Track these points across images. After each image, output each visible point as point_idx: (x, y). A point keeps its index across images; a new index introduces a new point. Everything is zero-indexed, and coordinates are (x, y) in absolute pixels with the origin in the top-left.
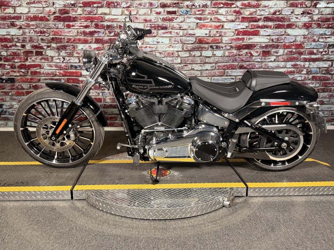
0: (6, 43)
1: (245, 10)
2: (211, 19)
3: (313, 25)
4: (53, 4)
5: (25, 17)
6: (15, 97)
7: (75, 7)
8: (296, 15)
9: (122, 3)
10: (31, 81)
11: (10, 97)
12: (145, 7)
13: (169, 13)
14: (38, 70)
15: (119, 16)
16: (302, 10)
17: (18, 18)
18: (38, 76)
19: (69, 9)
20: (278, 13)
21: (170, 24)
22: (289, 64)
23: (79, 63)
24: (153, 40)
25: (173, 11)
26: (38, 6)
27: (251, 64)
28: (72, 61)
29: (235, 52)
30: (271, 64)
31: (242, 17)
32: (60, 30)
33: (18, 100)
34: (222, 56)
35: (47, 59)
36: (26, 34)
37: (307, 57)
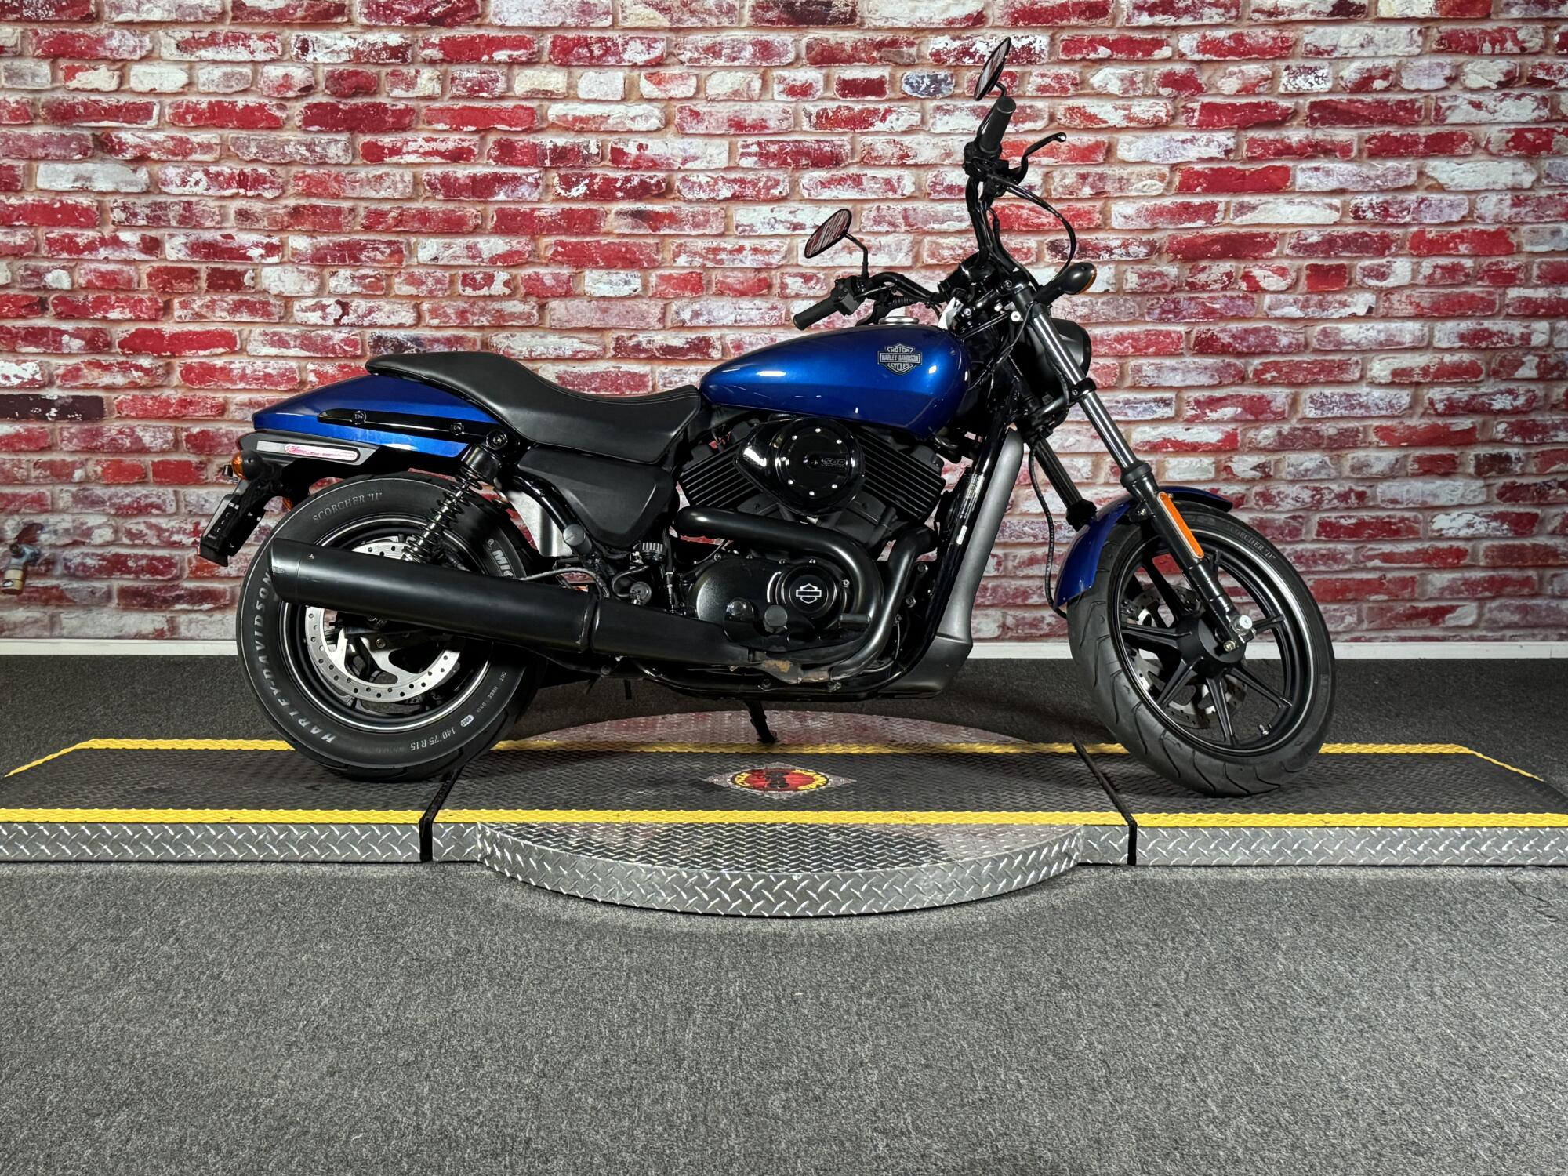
0: (70, 231)
1: (1221, 73)
2: (1052, 118)
3: (1559, 141)
4: (304, 47)
5: (168, 111)
6: (99, 491)
7: (404, 61)
8: (1472, 91)
9: (627, 43)
10: (184, 411)
11: (74, 489)
12: (736, 63)
13: (850, 88)
14: (219, 362)
15: (612, 107)
16: (1503, 65)
17: (137, 113)
18: (215, 390)
19: (378, 74)
20: (1379, 84)
21: (852, 142)
22: (1447, 332)
23: (416, 325)
24: (775, 214)
25: (869, 81)
26: (231, 57)
27: (1255, 331)
28: (380, 318)
29: (1172, 270)
30: (1350, 332)
31: (1203, 106)
32: (335, 171)
33: (112, 505)
34: (1106, 291)
35: (260, 308)
36: (164, 189)
37: (1541, 293)
